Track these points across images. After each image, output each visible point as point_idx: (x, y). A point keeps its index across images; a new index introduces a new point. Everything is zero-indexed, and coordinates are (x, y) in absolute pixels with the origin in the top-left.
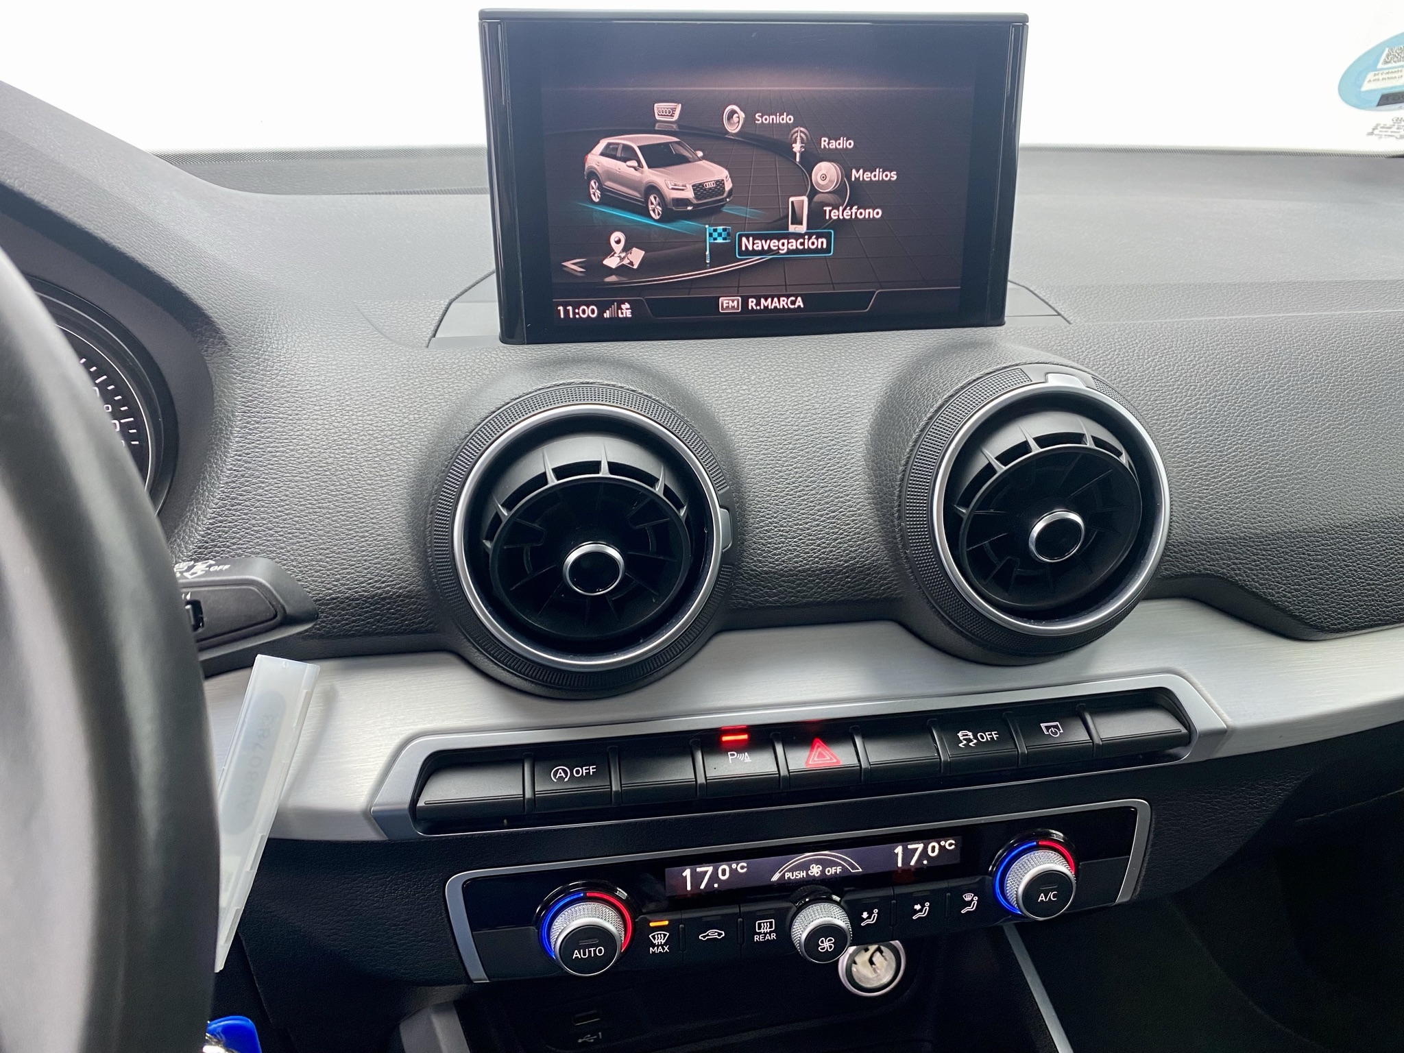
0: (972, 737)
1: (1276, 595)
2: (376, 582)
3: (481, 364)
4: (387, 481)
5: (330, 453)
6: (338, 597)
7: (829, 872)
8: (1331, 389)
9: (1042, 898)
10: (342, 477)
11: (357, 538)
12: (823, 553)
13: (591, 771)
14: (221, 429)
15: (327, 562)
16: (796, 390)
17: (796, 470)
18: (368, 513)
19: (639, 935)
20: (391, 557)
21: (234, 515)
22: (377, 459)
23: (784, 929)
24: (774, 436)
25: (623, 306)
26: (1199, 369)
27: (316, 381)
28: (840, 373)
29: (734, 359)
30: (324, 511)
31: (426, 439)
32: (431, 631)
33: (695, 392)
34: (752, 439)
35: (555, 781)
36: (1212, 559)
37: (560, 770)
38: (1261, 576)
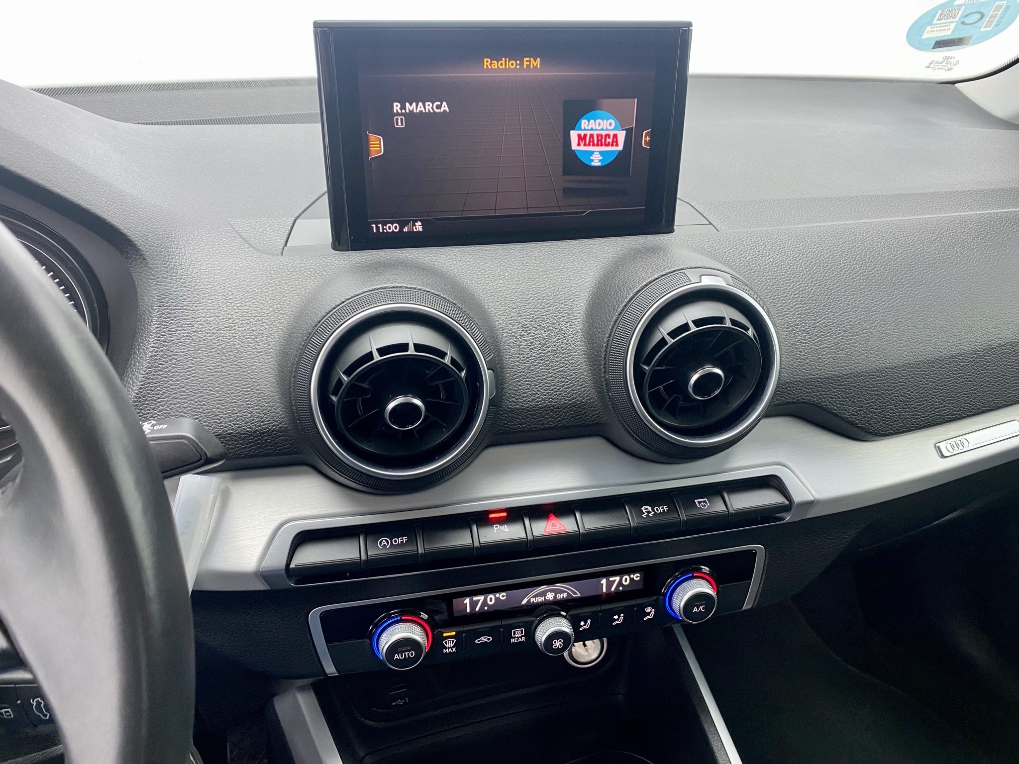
0: (651, 510)
1: (847, 414)
2: (257, 422)
3: (321, 267)
4: (261, 352)
5: (221, 333)
6: (232, 433)
7: (559, 597)
8: (887, 275)
9: (695, 609)
10: (230, 350)
11: (243, 392)
12: (555, 395)
13: (404, 540)
14: (144, 319)
15: (223, 409)
16: (536, 283)
17: (536, 339)
18: (249, 375)
19: (437, 642)
20: (266, 405)
21: (157, 378)
22: (253, 337)
23: (530, 634)
24: (521, 316)
25: (416, 224)
26: (802, 263)
27: (208, 282)
28: (565, 270)
29: (493, 261)
30: (219, 374)
31: (286, 323)
32: (296, 453)
33: (468, 286)
34: (507, 318)
35: (381, 548)
36: (807, 393)
37: (384, 541)
38: (838, 402)
